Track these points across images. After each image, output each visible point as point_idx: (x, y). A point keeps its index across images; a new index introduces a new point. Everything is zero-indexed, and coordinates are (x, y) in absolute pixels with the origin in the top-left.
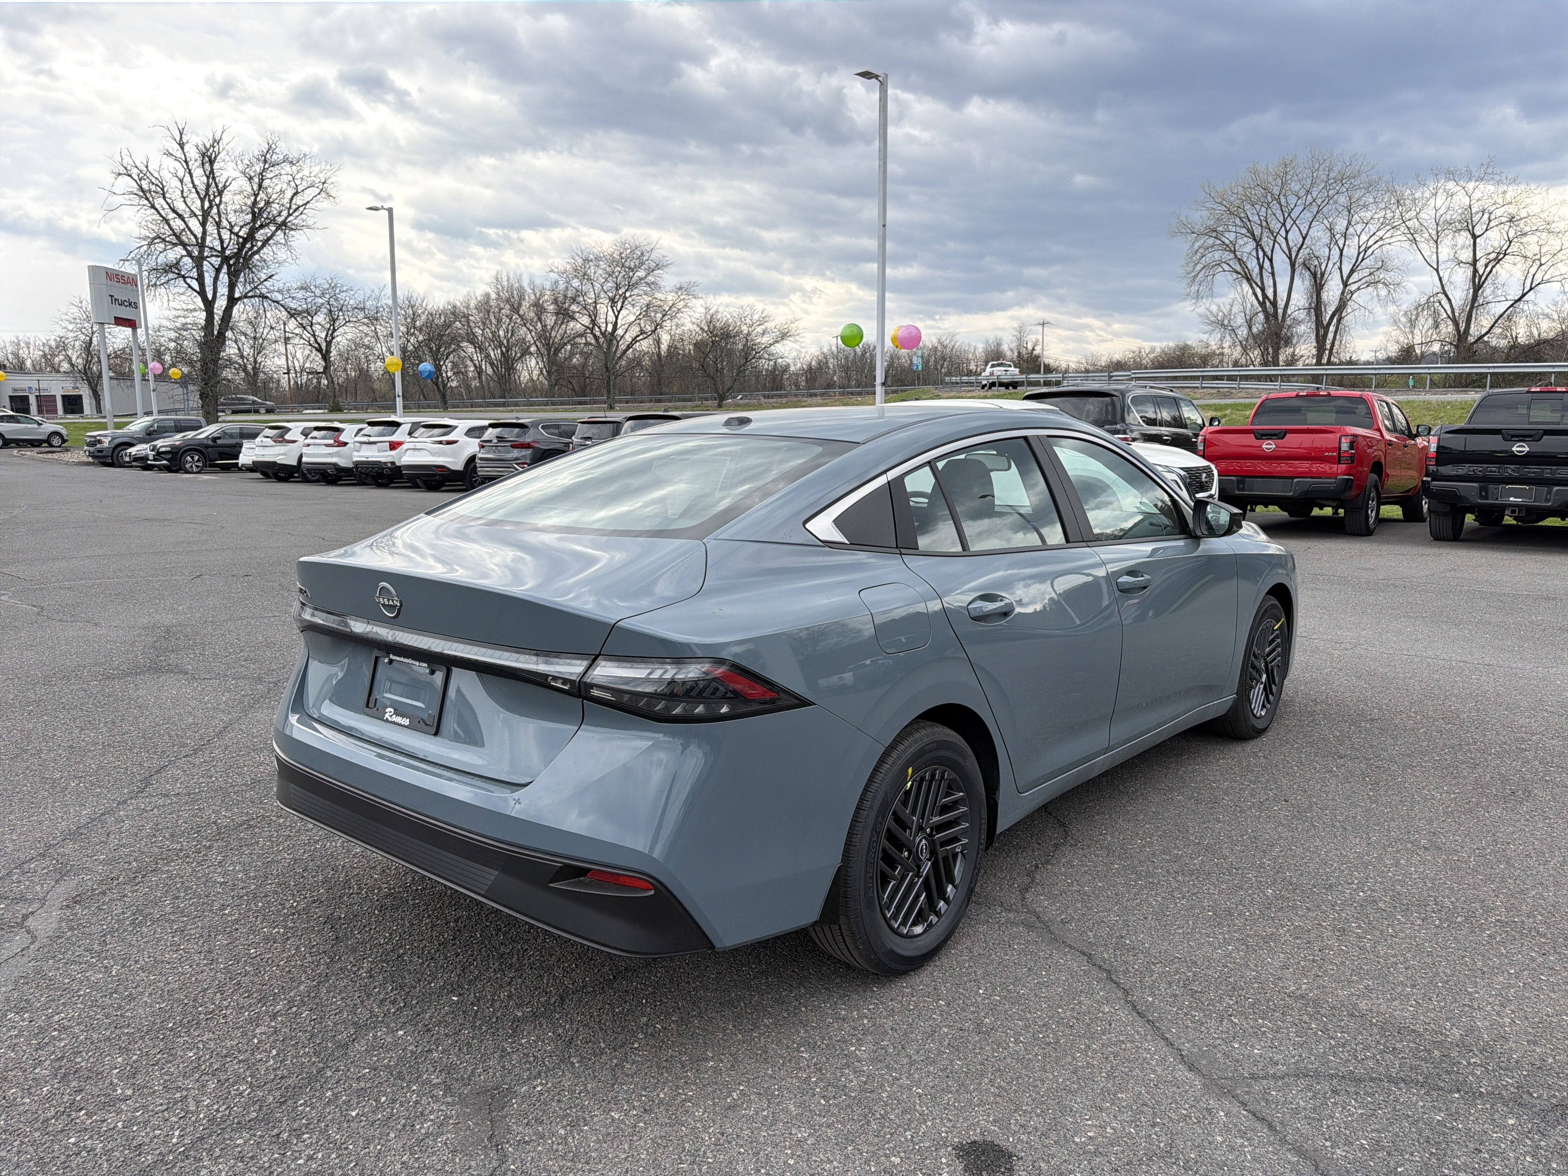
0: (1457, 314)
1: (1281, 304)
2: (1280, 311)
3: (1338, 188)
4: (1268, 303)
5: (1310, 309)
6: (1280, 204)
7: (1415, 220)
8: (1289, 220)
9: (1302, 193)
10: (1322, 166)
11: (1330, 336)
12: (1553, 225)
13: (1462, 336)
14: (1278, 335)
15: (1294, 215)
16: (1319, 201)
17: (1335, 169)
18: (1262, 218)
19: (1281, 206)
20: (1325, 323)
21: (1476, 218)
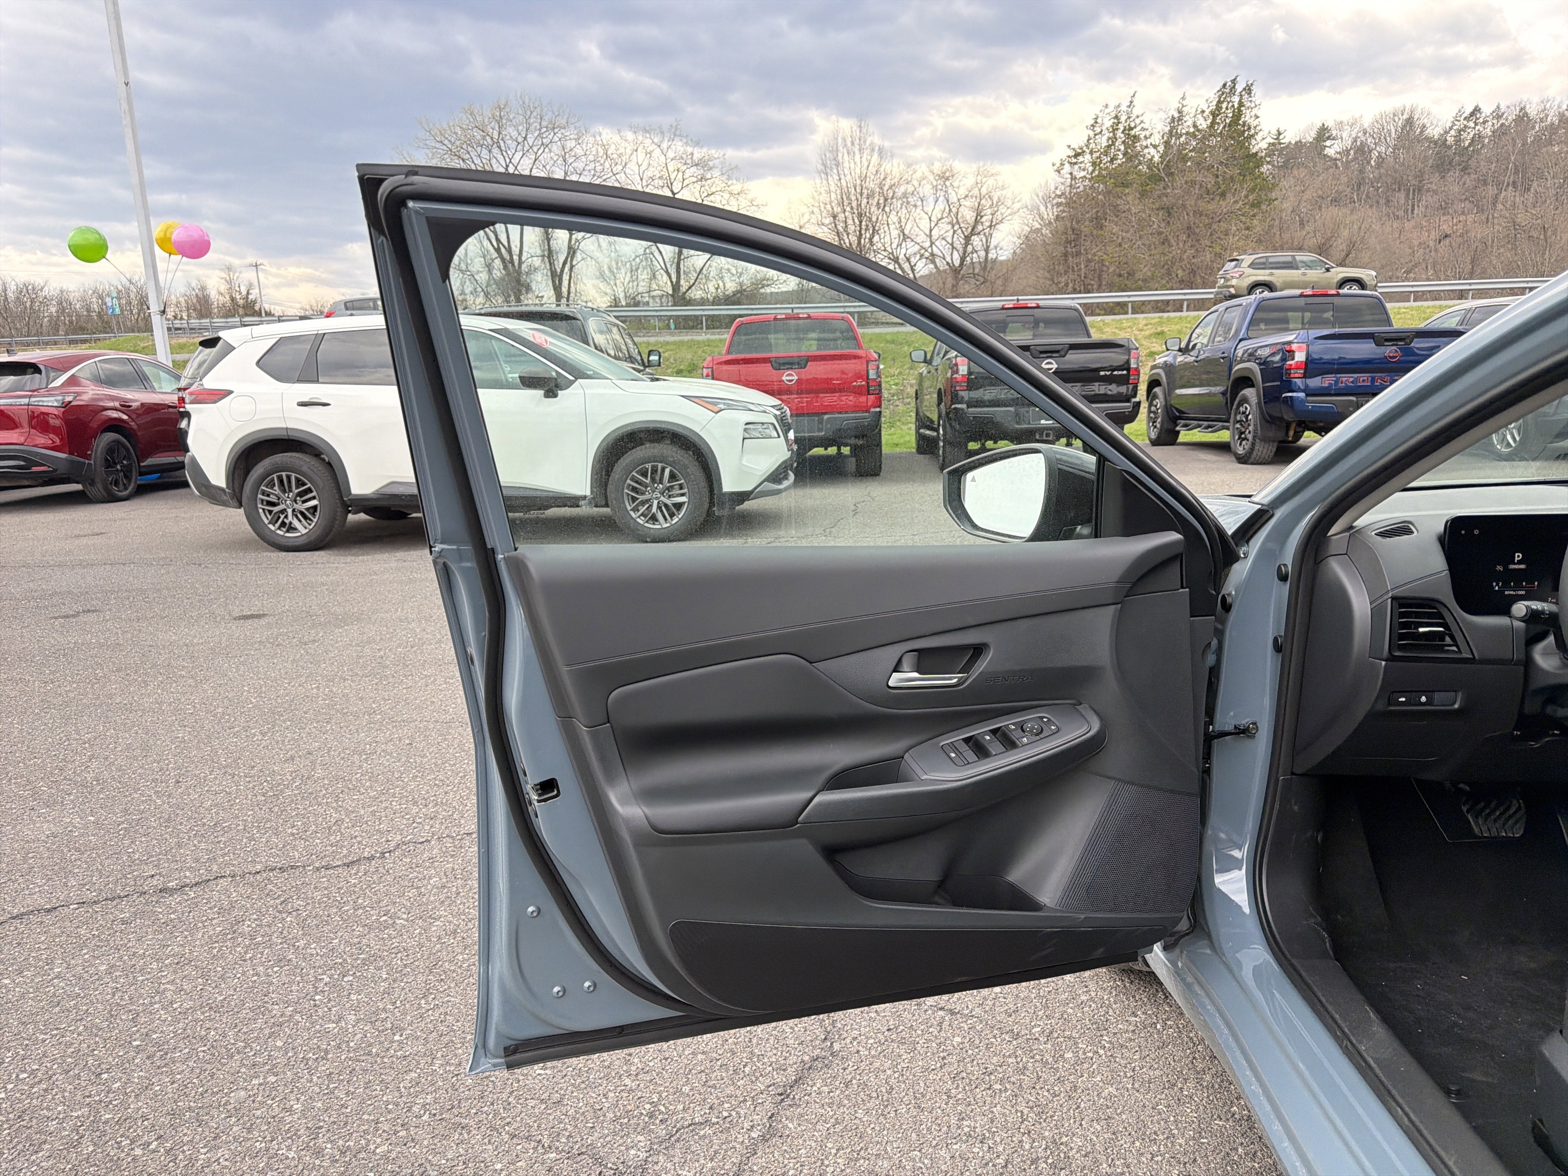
0: (668, 266)
1: (516, 250)
2: (516, 258)
3: (550, 137)
4: (503, 250)
5: (543, 256)
6: (499, 147)
7: (623, 175)
8: (511, 165)
9: (520, 139)
10: (535, 114)
11: (565, 283)
12: (731, 188)
13: (676, 287)
14: (518, 281)
15: (515, 161)
16: (535, 149)
17: (546, 118)
18: (484, 161)
19: (501, 150)
20: (559, 270)
21: (673, 177)
